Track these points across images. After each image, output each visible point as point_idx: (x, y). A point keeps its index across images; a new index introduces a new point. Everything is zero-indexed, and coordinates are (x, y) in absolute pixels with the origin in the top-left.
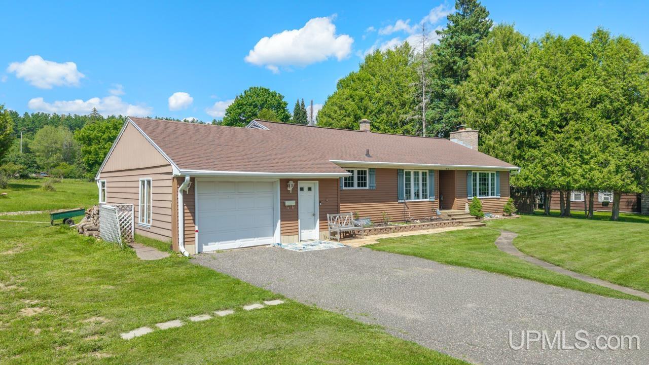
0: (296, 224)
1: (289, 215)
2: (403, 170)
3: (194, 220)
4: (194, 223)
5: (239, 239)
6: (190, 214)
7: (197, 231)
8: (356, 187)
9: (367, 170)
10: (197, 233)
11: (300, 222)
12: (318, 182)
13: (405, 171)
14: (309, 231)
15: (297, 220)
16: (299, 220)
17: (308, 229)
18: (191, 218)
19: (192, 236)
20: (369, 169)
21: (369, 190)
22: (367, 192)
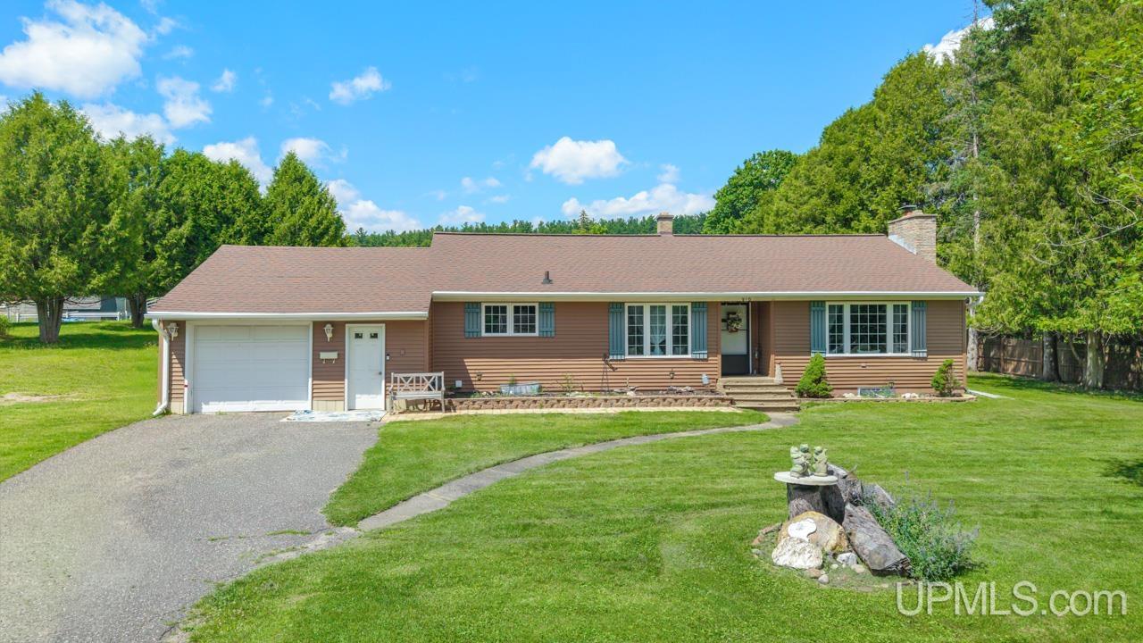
0: (342, 386)
1: (329, 371)
2: (623, 303)
3: (183, 372)
4: (184, 376)
5: (254, 400)
6: (179, 365)
7: (186, 386)
8: (510, 332)
9: (537, 305)
10: (186, 389)
11: (349, 382)
12: (384, 325)
13: (627, 305)
14: (371, 396)
15: (343, 380)
16: (346, 380)
17: (369, 394)
18: (181, 369)
19: (181, 391)
20: (540, 303)
21: (539, 337)
22: (534, 340)
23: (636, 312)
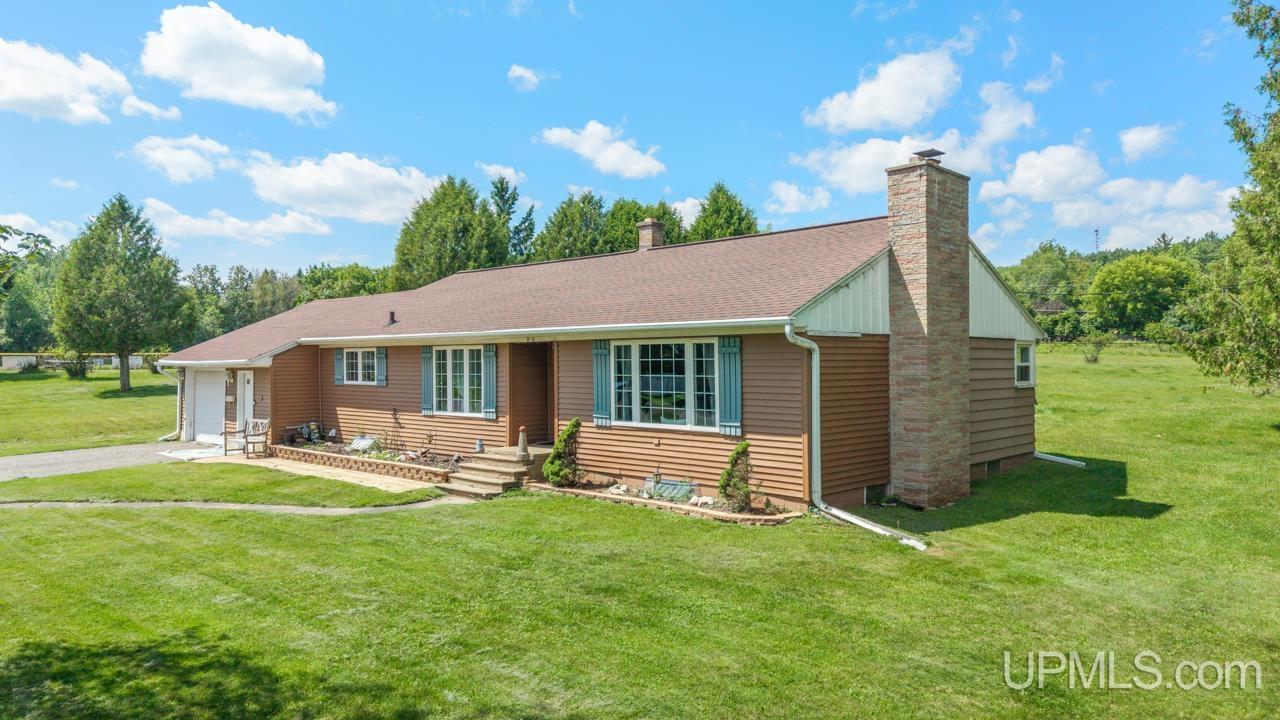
0: (234, 427)
1: (230, 413)
2: (431, 347)
8: (359, 380)
9: (375, 350)
10: (185, 421)
12: (252, 372)
13: (434, 349)
15: (235, 421)
16: (238, 422)
20: (377, 348)
21: (377, 387)
22: (373, 390)
23: (442, 355)
